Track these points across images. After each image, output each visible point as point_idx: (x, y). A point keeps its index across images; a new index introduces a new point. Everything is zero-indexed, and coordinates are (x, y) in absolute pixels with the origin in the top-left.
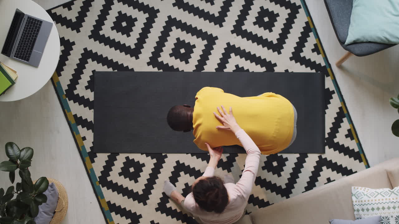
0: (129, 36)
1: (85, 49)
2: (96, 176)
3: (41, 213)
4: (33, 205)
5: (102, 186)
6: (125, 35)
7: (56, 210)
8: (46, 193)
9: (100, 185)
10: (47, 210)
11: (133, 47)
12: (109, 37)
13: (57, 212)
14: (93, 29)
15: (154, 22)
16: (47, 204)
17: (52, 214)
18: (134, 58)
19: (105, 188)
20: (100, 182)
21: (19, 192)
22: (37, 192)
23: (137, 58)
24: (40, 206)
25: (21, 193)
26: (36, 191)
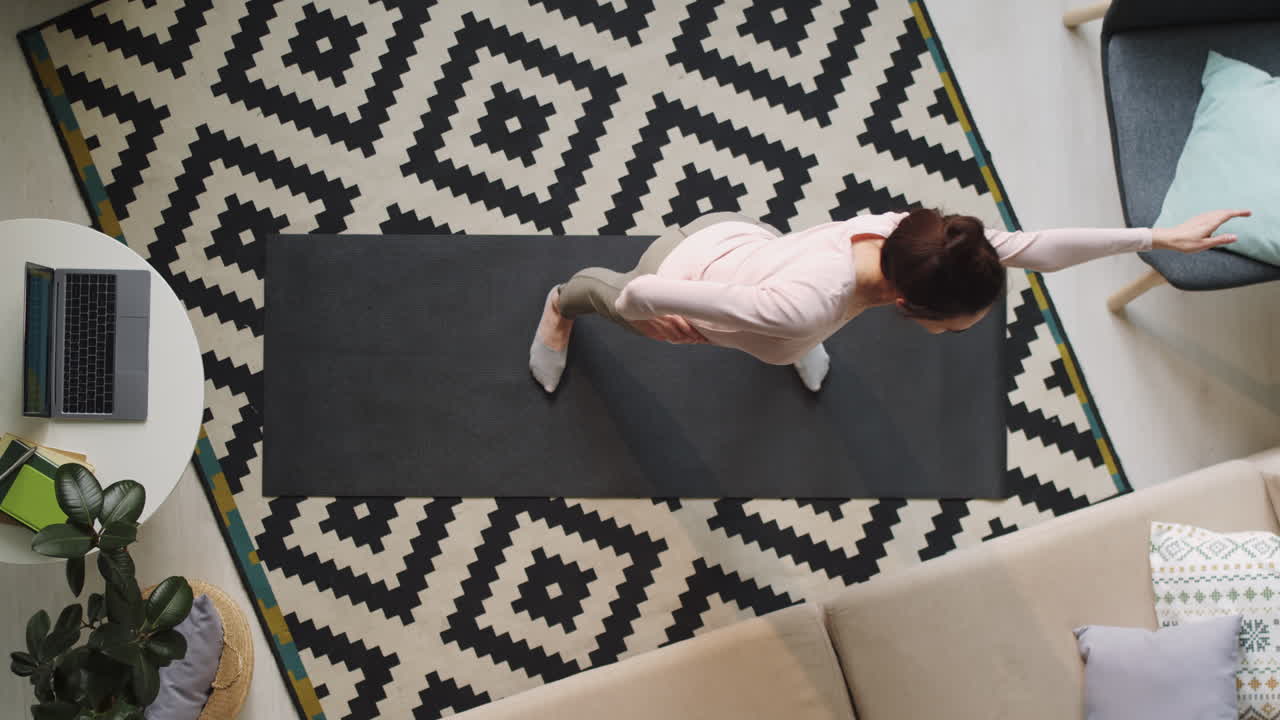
0: (339, 81)
1: (203, 130)
2: (246, 533)
3: (166, 692)
4: (141, 665)
5: (267, 565)
6: (329, 81)
7: (213, 684)
8: (185, 628)
9: (263, 564)
10: (186, 682)
11: (354, 116)
12: (276, 89)
13: (219, 689)
14: (224, 63)
15: (420, 35)
16: (186, 664)
17: (203, 697)
18: (358, 152)
19: (279, 572)
20: (261, 555)
21: (97, 624)
22: (154, 626)
23: (369, 152)
24: (163, 671)
25: (102, 627)
26: (152, 619)
